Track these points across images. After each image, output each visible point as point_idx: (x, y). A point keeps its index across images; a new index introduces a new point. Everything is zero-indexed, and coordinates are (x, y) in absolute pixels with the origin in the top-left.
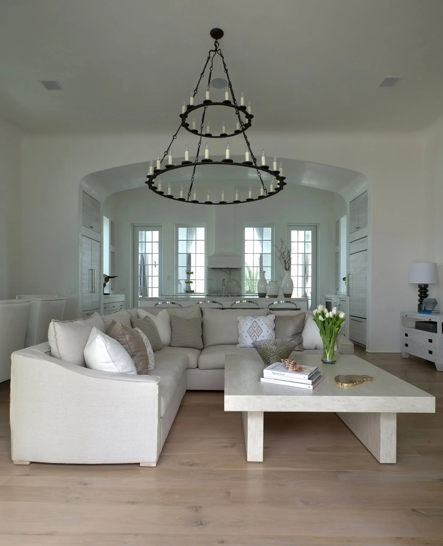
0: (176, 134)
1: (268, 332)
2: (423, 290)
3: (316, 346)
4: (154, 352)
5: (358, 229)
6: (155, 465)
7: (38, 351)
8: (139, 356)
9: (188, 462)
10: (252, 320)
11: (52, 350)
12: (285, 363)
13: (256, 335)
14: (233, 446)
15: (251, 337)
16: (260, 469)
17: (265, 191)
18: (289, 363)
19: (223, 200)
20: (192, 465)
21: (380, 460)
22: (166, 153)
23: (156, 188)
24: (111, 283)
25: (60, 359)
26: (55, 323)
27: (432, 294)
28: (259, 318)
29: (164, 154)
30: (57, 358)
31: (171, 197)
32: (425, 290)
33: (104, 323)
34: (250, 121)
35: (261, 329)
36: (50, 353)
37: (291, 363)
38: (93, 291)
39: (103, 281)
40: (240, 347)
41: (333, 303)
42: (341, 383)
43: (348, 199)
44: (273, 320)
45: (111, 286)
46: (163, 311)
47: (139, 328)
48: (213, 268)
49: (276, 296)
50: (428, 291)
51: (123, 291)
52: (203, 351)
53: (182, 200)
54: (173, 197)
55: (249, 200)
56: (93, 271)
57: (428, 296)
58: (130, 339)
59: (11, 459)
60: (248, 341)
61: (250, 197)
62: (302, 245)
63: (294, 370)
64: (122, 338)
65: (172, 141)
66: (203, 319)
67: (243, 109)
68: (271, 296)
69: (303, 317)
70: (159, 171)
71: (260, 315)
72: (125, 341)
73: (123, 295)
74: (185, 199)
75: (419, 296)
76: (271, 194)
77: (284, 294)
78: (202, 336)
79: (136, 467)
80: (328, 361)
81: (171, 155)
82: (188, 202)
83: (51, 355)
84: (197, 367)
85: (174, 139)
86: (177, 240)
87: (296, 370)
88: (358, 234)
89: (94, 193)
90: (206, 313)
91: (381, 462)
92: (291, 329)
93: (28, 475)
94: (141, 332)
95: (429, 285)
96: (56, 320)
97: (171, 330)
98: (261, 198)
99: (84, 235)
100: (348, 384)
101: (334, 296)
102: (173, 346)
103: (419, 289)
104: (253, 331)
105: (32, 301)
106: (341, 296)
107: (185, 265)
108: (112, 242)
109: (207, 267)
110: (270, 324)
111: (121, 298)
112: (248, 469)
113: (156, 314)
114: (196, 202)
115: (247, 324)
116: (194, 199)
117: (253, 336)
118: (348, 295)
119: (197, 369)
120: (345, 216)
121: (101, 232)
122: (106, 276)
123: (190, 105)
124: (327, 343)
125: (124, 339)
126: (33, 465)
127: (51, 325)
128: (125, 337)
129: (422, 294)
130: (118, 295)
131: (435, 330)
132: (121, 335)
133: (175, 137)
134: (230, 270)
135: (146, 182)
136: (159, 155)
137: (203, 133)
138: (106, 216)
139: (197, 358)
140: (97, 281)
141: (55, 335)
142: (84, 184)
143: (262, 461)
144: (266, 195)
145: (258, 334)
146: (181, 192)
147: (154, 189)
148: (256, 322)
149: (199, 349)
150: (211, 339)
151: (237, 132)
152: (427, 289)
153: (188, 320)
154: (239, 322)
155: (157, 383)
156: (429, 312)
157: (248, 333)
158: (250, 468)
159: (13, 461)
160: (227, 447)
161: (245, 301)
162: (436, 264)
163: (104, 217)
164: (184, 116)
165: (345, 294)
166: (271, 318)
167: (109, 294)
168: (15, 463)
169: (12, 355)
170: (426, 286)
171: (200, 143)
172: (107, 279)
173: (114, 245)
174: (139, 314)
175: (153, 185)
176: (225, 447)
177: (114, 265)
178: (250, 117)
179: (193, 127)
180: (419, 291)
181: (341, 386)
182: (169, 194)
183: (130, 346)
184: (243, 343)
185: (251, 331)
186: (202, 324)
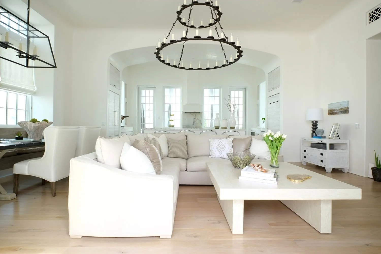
0: (175, 23)
1: (229, 148)
2: (315, 124)
3: (259, 157)
4: (162, 159)
5: (273, 89)
6: (170, 238)
7: (89, 158)
8: (155, 162)
9: (192, 235)
10: (219, 141)
11: (98, 158)
12: (255, 167)
13: (221, 150)
14: (219, 222)
15: (218, 151)
16: (241, 239)
17: (227, 61)
18: (258, 167)
19: (199, 67)
20: (195, 237)
21: (321, 232)
22: (169, 34)
23: (160, 57)
24: (125, 120)
25: (104, 163)
26: (101, 138)
27: (320, 127)
28: (223, 140)
29: (168, 35)
30: (102, 163)
31: (168, 64)
32: (316, 125)
33: (130, 140)
34: (220, 17)
35: (225, 147)
36: (96, 159)
37: (259, 167)
38: (115, 125)
39: (121, 119)
40: (211, 158)
41: (256, 133)
42: (293, 180)
43: (267, 72)
44: (232, 141)
45: (125, 122)
46: (162, 135)
47: (153, 144)
48: (185, 112)
49: (226, 128)
50: (317, 125)
51: (132, 125)
52: (188, 160)
53: (175, 66)
54: (170, 64)
55: (216, 67)
56: (116, 112)
57: (317, 128)
58: (150, 150)
59: (69, 234)
60: (216, 153)
61: (217, 66)
62: (237, 99)
63: (262, 171)
64: (144, 150)
65: (173, 27)
66: (187, 141)
67: (217, 8)
68: (223, 128)
69: (250, 139)
70: (165, 44)
71: (223, 138)
72: (146, 152)
73: (132, 128)
74: (177, 66)
75: (312, 128)
76: (231, 63)
77: (230, 127)
78: (187, 151)
79: (158, 239)
80: (274, 166)
81: (174, 34)
82: (178, 68)
83: (97, 161)
84: (186, 170)
85: (173, 25)
86: (164, 96)
87: (263, 171)
88: (274, 92)
89: (117, 65)
90: (189, 137)
91: (321, 233)
92: (243, 147)
93: (81, 246)
94: (155, 146)
95: (318, 122)
96: (101, 137)
97: (168, 147)
98: (224, 66)
99: (111, 90)
100: (298, 181)
101: (257, 129)
102: (169, 157)
103: (312, 124)
104: (220, 148)
105: (80, 128)
106: (261, 129)
107: (168, 111)
108: (126, 96)
109: (183, 112)
110: (230, 143)
111: (130, 129)
112: (233, 239)
113: (159, 137)
114: (183, 68)
115: (215, 143)
116: (182, 66)
117: (220, 151)
118: (267, 128)
119: (186, 171)
120: (265, 82)
121: (120, 89)
122: (122, 116)
123: (184, 4)
124: (274, 154)
125: (146, 151)
126: (83, 237)
127: (98, 140)
128: (146, 149)
129: (314, 127)
130: (129, 128)
131: (325, 148)
132: (144, 148)
133: (174, 25)
134: (196, 113)
135: (155, 53)
136: (165, 35)
137: (189, 25)
138: (123, 81)
139: (186, 165)
140: (118, 119)
141: (101, 147)
142: (111, 59)
143: (243, 233)
144: (227, 64)
145: (222, 149)
146: (175, 62)
147: (159, 58)
148: (221, 142)
149: (186, 159)
150: (193, 152)
151: (210, 25)
152: (317, 124)
153: (179, 141)
154: (210, 142)
155: (173, 180)
156: (320, 137)
157: (216, 149)
158: (235, 239)
159: (70, 236)
160: (215, 223)
161: (209, 131)
162: (322, 109)
163: (122, 81)
164: (179, 13)
165: (265, 127)
166: (231, 140)
167: (124, 127)
168: (71, 237)
169: (71, 161)
170: (316, 122)
171: (187, 31)
172: (123, 118)
173: (127, 98)
174: (149, 137)
175: (159, 55)
176: (214, 223)
177: (127, 110)
178: (220, 14)
179: (183, 20)
180: (312, 125)
181: (293, 182)
182: (168, 62)
183: (150, 156)
184: (214, 155)
185: (218, 148)
186: (187, 143)
